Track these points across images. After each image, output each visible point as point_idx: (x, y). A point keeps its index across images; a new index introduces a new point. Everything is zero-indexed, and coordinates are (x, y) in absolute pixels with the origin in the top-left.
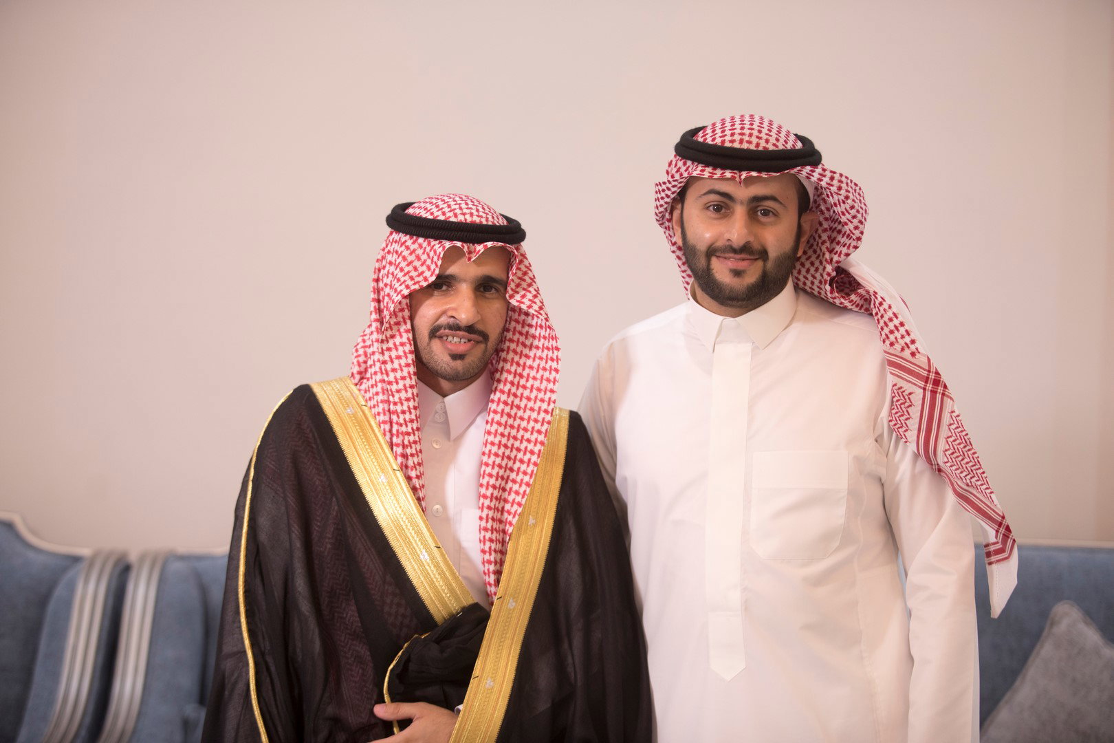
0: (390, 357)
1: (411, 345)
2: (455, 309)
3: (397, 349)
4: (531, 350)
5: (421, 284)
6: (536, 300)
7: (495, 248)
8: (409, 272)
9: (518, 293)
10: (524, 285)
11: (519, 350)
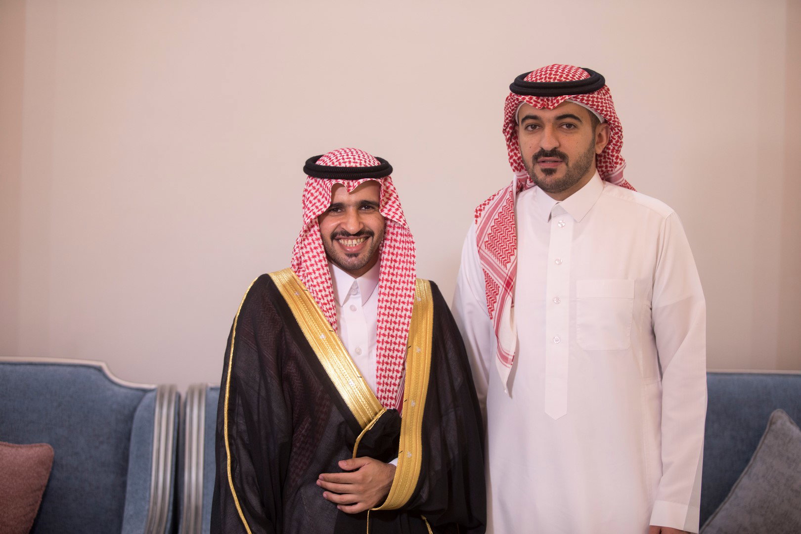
2: (345, 224)
4: (400, 243)
5: (322, 210)
6: (397, 212)
7: (367, 182)
8: (315, 203)
9: (386, 208)
10: (390, 203)
11: (392, 245)
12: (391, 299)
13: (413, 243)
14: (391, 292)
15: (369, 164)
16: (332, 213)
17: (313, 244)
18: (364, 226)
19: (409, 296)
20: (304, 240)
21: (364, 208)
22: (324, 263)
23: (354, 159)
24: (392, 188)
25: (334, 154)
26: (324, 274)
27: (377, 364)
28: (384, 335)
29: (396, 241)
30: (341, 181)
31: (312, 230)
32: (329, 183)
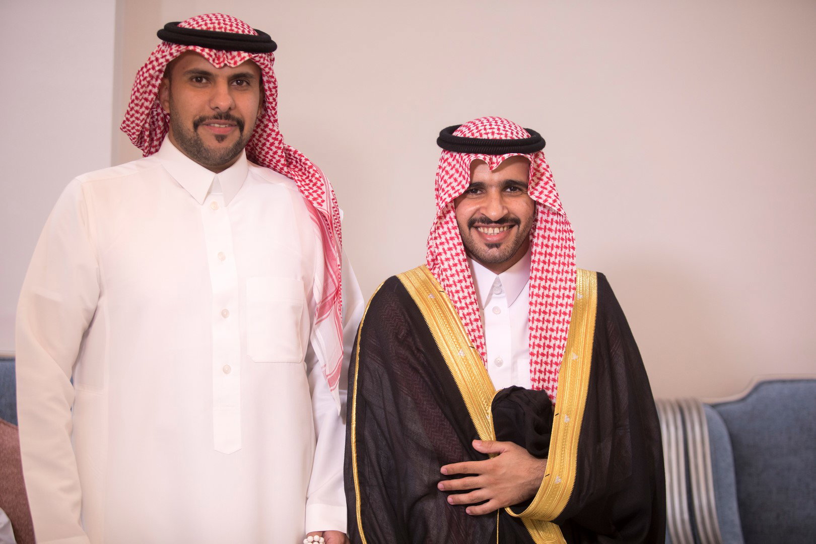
0: (444, 249)
1: (458, 238)
2: (486, 208)
3: (448, 243)
4: (556, 233)
5: (460, 191)
6: (551, 195)
7: (513, 157)
8: (451, 183)
9: (537, 190)
10: (542, 183)
11: (546, 235)
12: (546, 302)
13: (572, 231)
14: (546, 292)
15: (517, 136)
16: (470, 195)
17: (448, 233)
18: (509, 212)
19: (568, 297)
20: (438, 228)
21: (509, 190)
22: (461, 257)
23: (499, 129)
24: (544, 165)
25: (474, 124)
26: (462, 271)
27: (532, 382)
28: (539, 346)
29: (550, 230)
30: (481, 157)
31: (448, 216)
32: (468, 159)
